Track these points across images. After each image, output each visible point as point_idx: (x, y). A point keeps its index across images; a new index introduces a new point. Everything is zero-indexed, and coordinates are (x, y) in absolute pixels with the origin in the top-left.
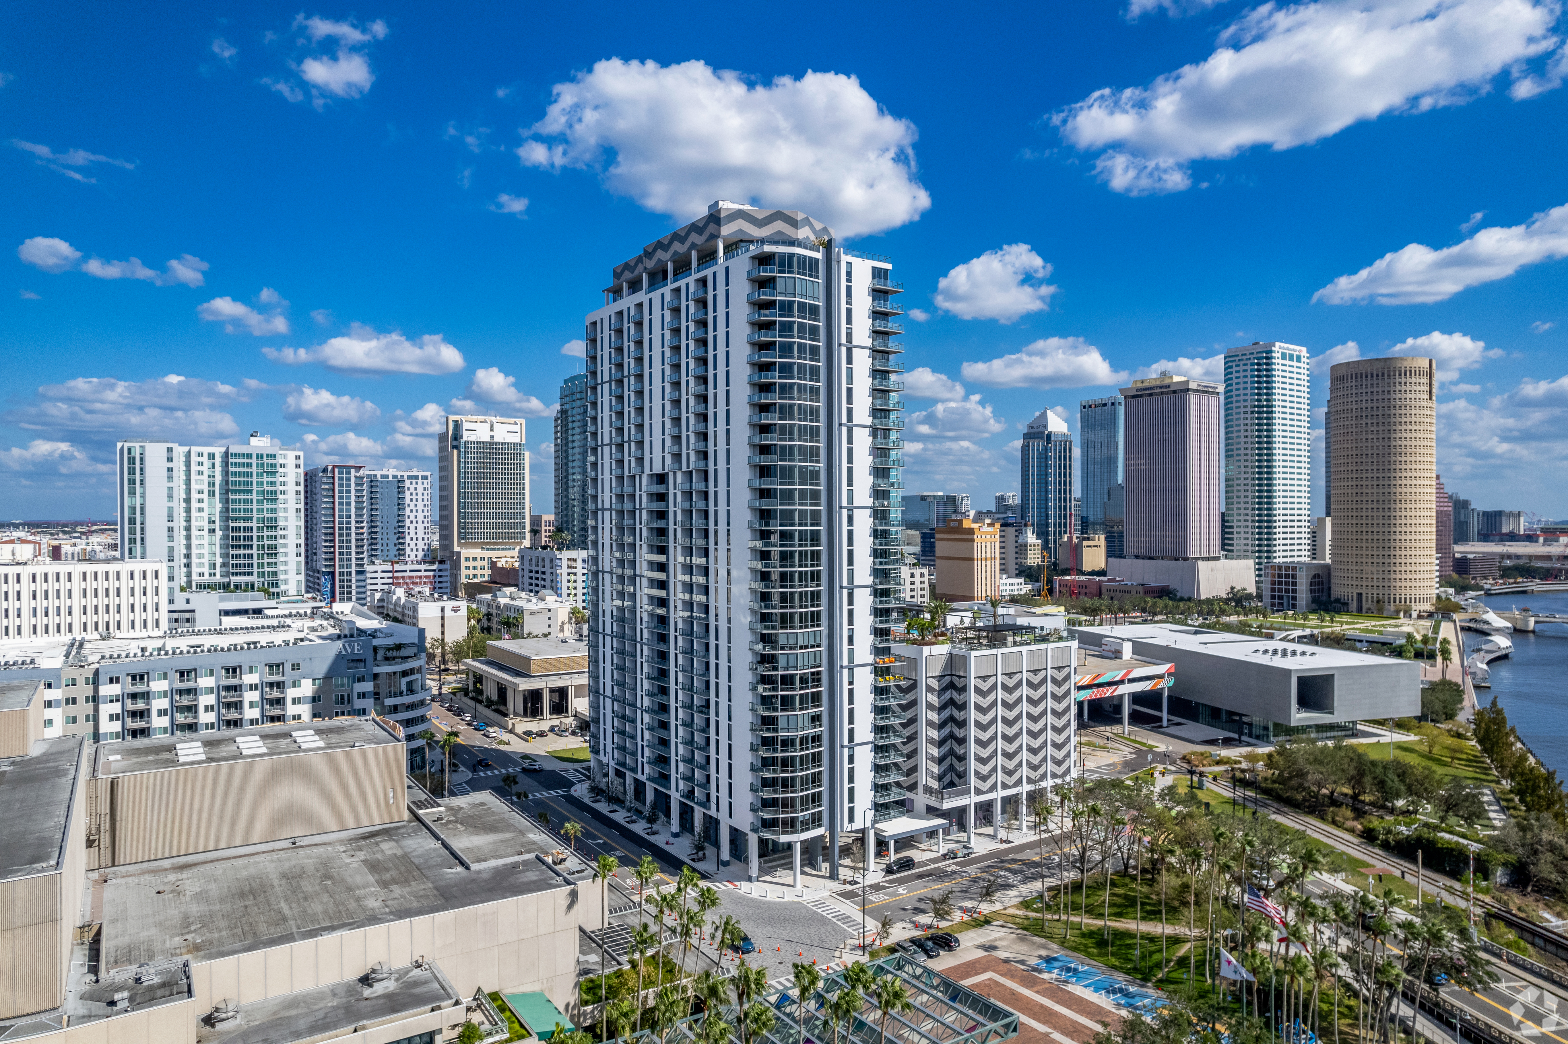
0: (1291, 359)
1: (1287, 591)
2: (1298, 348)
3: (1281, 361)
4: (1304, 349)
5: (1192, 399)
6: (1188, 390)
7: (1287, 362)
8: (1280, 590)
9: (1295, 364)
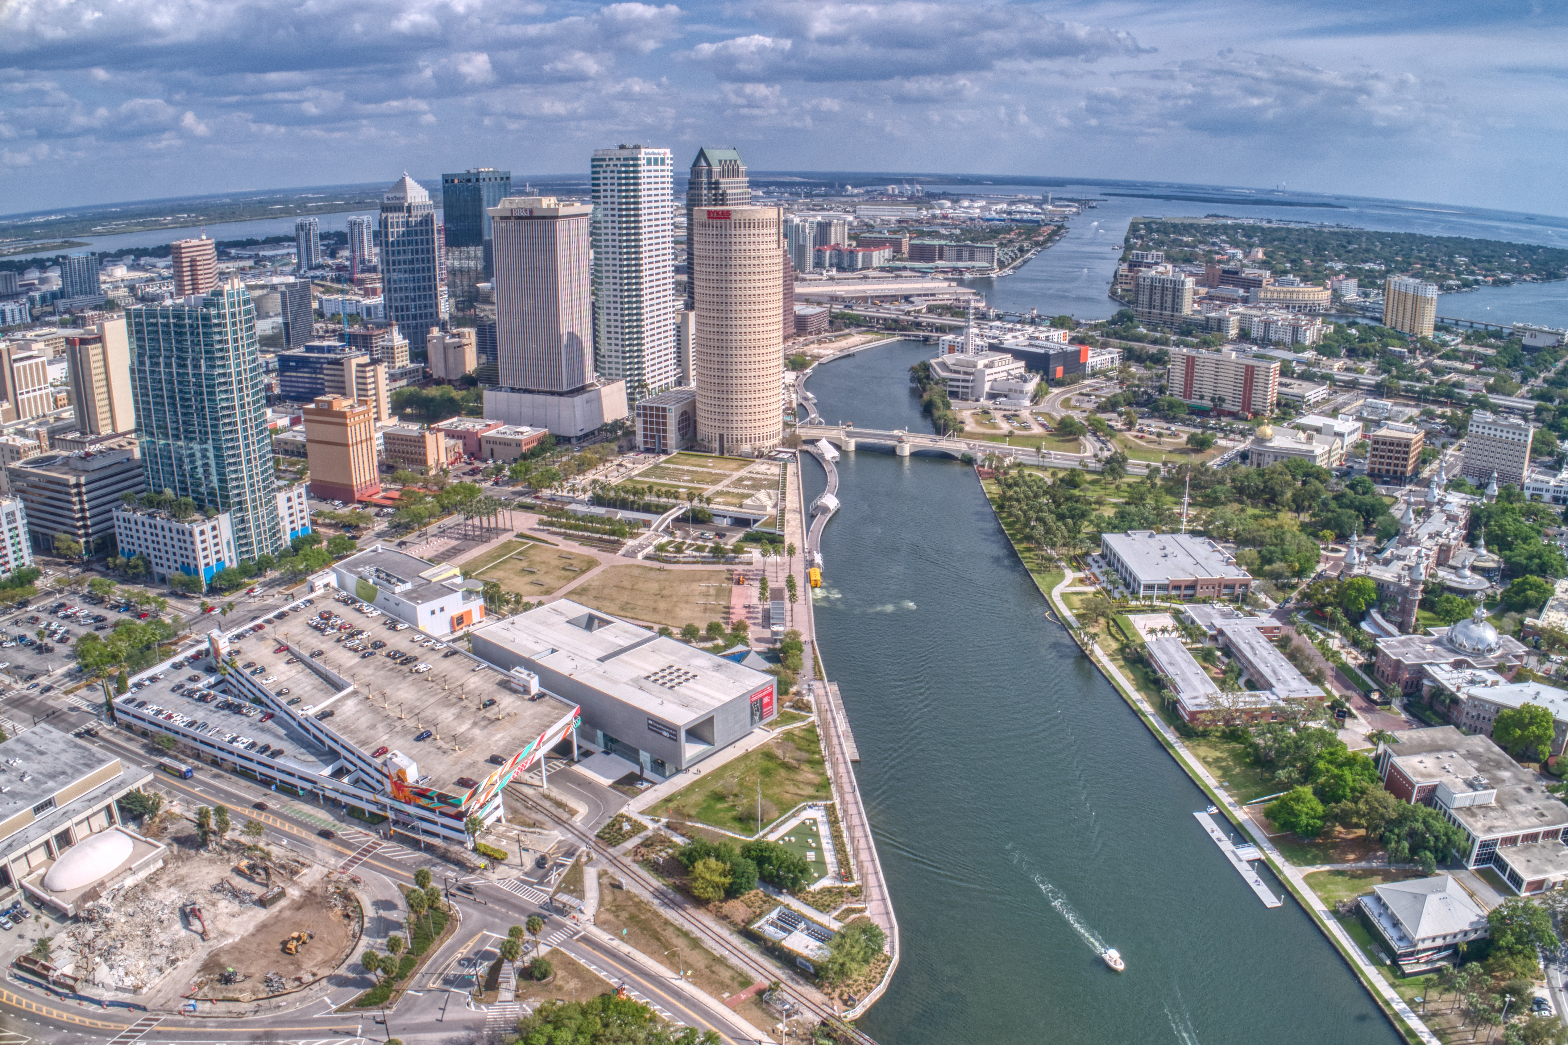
0: (656, 163)
1: (658, 430)
2: (662, 151)
3: (647, 168)
4: (668, 151)
5: (560, 225)
6: (557, 217)
7: (652, 168)
8: (652, 430)
9: (659, 167)
